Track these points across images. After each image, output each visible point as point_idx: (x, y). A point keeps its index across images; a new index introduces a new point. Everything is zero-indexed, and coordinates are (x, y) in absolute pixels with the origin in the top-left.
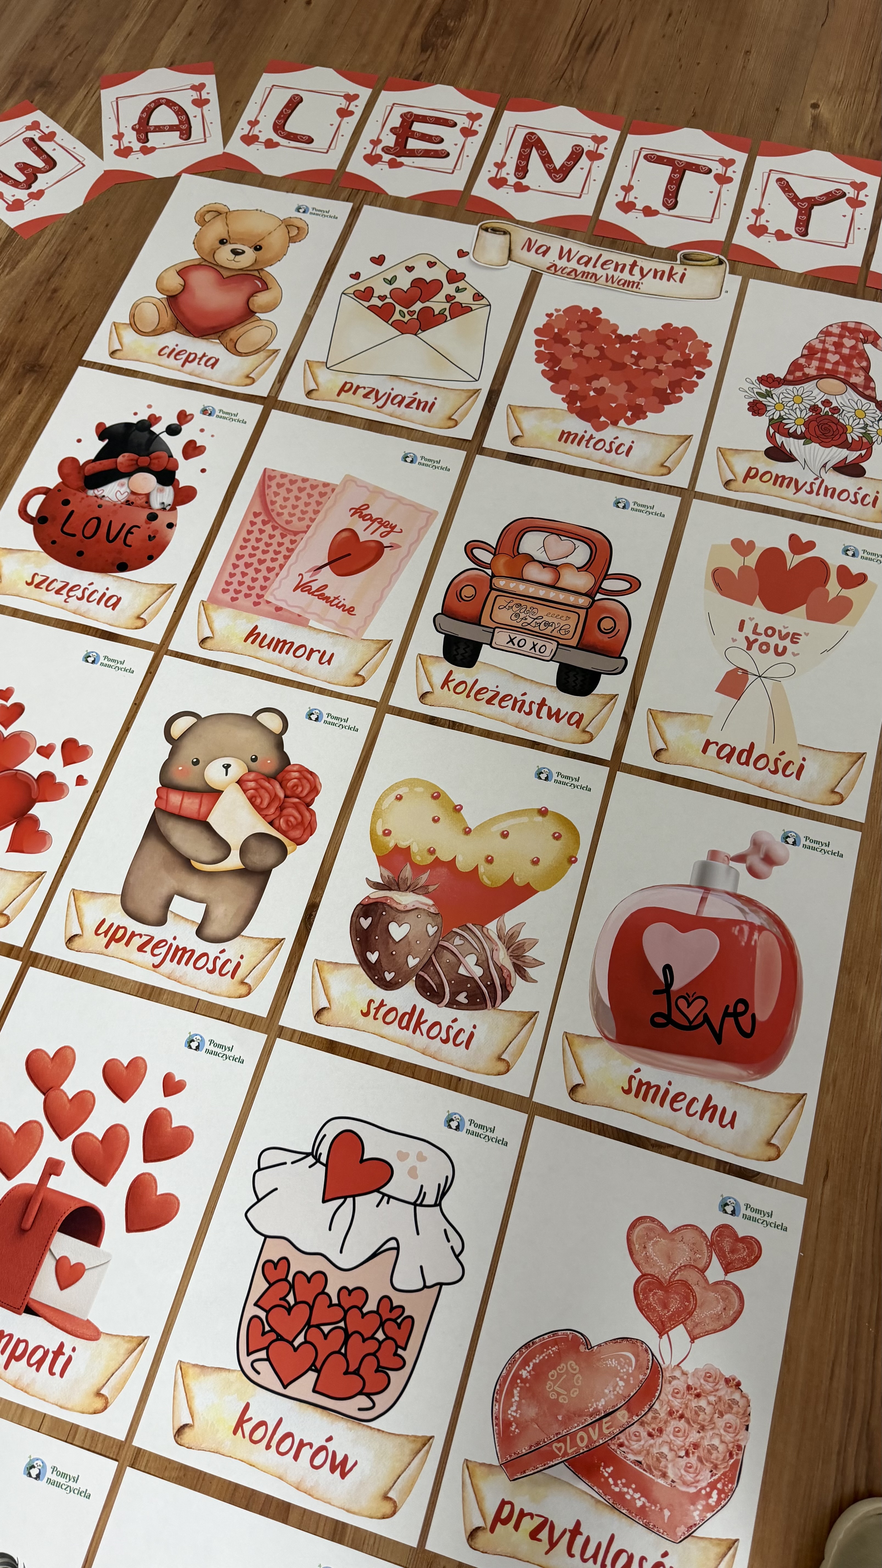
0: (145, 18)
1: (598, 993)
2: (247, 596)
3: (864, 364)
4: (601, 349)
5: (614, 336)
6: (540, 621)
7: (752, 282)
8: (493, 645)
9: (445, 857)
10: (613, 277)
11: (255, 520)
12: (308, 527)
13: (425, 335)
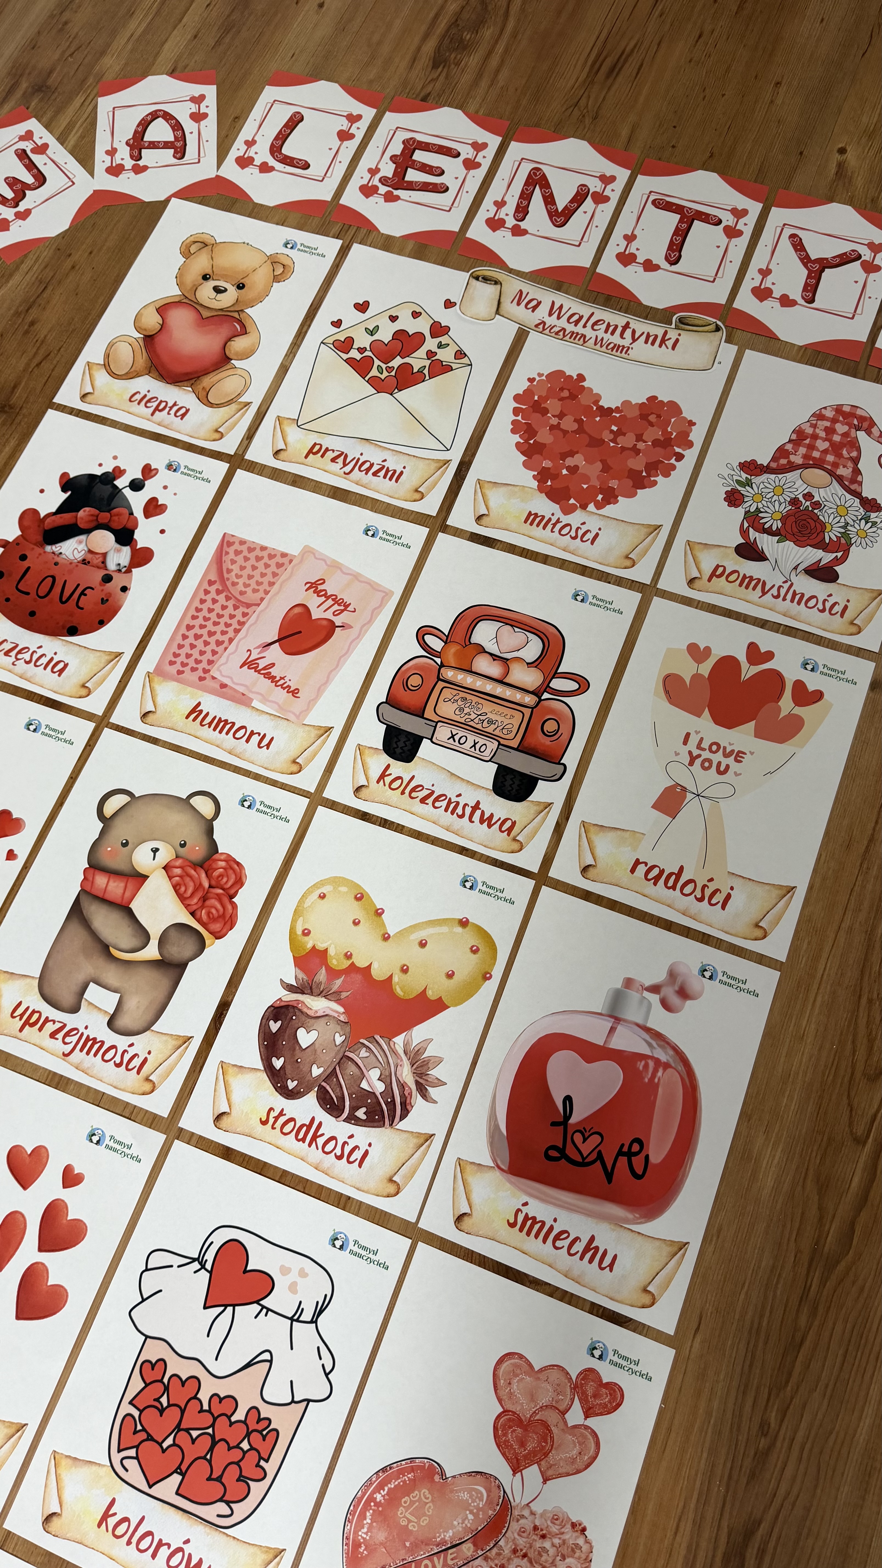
0: (151, 17)
1: (496, 1119)
2: (193, 670)
3: (854, 454)
4: (579, 421)
5: (595, 408)
6: (482, 718)
7: (748, 352)
8: (434, 740)
9: (361, 963)
10: (602, 339)
11: (209, 589)
12: (262, 599)
13: (401, 395)
